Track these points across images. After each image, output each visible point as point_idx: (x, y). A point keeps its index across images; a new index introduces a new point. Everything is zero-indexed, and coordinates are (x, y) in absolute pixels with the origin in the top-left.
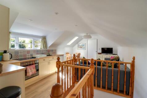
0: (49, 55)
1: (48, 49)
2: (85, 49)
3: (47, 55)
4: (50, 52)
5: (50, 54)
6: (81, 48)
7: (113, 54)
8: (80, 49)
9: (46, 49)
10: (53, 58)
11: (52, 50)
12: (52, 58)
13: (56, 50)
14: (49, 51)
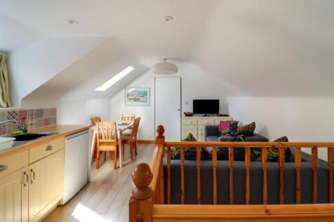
0: (21, 133)
1: (19, 106)
2: (147, 103)
3: (19, 138)
4: (28, 122)
5: (30, 130)
6: (136, 100)
7: (220, 113)
8: (133, 102)
9: (10, 109)
10: (49, 148)
11: (40, 113)
12: (45, 146)
13: (54, 111)
14: (23, 116)
